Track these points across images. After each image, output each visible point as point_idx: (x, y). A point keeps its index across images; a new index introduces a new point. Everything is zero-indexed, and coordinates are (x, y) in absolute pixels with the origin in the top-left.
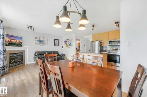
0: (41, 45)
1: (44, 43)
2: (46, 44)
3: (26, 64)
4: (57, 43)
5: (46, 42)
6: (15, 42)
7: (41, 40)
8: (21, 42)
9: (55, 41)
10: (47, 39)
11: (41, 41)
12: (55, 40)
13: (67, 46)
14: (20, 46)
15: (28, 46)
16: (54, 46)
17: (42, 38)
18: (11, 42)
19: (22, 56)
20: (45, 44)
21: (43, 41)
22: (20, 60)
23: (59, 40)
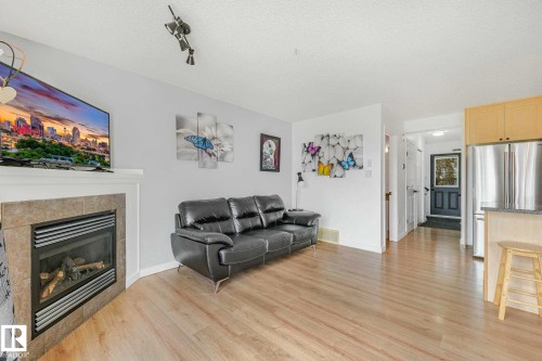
0: (204, 166)
1: (219, 155)
2: (228, 157)
3: (130, 281)
4: (272, 157)
5: (227, 148)
6: (67, 137)
7: (207, 134)
8: (103, 145)
9: (266, 145)
10: (229, 131)
11: (205, 140)
12: (264, 138)
13: (327, 170)
14: (98, 169)
15: (141, 172)
16: (262, 169)
17: (210, 128)
18: (42, 134)
19: (108, 235)
20: (222, 158)
21: (214, 142)
22: (100, 265)
23: (279, 139)
